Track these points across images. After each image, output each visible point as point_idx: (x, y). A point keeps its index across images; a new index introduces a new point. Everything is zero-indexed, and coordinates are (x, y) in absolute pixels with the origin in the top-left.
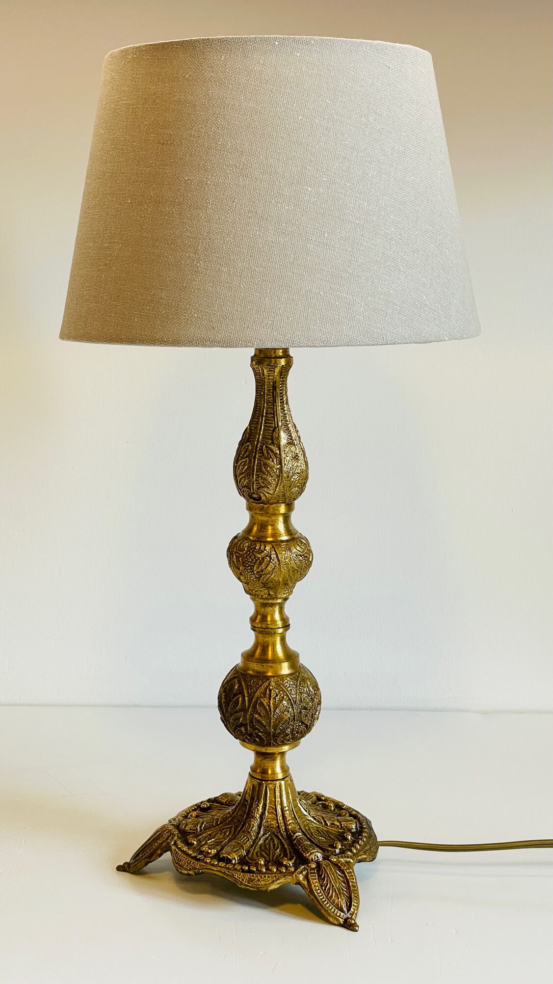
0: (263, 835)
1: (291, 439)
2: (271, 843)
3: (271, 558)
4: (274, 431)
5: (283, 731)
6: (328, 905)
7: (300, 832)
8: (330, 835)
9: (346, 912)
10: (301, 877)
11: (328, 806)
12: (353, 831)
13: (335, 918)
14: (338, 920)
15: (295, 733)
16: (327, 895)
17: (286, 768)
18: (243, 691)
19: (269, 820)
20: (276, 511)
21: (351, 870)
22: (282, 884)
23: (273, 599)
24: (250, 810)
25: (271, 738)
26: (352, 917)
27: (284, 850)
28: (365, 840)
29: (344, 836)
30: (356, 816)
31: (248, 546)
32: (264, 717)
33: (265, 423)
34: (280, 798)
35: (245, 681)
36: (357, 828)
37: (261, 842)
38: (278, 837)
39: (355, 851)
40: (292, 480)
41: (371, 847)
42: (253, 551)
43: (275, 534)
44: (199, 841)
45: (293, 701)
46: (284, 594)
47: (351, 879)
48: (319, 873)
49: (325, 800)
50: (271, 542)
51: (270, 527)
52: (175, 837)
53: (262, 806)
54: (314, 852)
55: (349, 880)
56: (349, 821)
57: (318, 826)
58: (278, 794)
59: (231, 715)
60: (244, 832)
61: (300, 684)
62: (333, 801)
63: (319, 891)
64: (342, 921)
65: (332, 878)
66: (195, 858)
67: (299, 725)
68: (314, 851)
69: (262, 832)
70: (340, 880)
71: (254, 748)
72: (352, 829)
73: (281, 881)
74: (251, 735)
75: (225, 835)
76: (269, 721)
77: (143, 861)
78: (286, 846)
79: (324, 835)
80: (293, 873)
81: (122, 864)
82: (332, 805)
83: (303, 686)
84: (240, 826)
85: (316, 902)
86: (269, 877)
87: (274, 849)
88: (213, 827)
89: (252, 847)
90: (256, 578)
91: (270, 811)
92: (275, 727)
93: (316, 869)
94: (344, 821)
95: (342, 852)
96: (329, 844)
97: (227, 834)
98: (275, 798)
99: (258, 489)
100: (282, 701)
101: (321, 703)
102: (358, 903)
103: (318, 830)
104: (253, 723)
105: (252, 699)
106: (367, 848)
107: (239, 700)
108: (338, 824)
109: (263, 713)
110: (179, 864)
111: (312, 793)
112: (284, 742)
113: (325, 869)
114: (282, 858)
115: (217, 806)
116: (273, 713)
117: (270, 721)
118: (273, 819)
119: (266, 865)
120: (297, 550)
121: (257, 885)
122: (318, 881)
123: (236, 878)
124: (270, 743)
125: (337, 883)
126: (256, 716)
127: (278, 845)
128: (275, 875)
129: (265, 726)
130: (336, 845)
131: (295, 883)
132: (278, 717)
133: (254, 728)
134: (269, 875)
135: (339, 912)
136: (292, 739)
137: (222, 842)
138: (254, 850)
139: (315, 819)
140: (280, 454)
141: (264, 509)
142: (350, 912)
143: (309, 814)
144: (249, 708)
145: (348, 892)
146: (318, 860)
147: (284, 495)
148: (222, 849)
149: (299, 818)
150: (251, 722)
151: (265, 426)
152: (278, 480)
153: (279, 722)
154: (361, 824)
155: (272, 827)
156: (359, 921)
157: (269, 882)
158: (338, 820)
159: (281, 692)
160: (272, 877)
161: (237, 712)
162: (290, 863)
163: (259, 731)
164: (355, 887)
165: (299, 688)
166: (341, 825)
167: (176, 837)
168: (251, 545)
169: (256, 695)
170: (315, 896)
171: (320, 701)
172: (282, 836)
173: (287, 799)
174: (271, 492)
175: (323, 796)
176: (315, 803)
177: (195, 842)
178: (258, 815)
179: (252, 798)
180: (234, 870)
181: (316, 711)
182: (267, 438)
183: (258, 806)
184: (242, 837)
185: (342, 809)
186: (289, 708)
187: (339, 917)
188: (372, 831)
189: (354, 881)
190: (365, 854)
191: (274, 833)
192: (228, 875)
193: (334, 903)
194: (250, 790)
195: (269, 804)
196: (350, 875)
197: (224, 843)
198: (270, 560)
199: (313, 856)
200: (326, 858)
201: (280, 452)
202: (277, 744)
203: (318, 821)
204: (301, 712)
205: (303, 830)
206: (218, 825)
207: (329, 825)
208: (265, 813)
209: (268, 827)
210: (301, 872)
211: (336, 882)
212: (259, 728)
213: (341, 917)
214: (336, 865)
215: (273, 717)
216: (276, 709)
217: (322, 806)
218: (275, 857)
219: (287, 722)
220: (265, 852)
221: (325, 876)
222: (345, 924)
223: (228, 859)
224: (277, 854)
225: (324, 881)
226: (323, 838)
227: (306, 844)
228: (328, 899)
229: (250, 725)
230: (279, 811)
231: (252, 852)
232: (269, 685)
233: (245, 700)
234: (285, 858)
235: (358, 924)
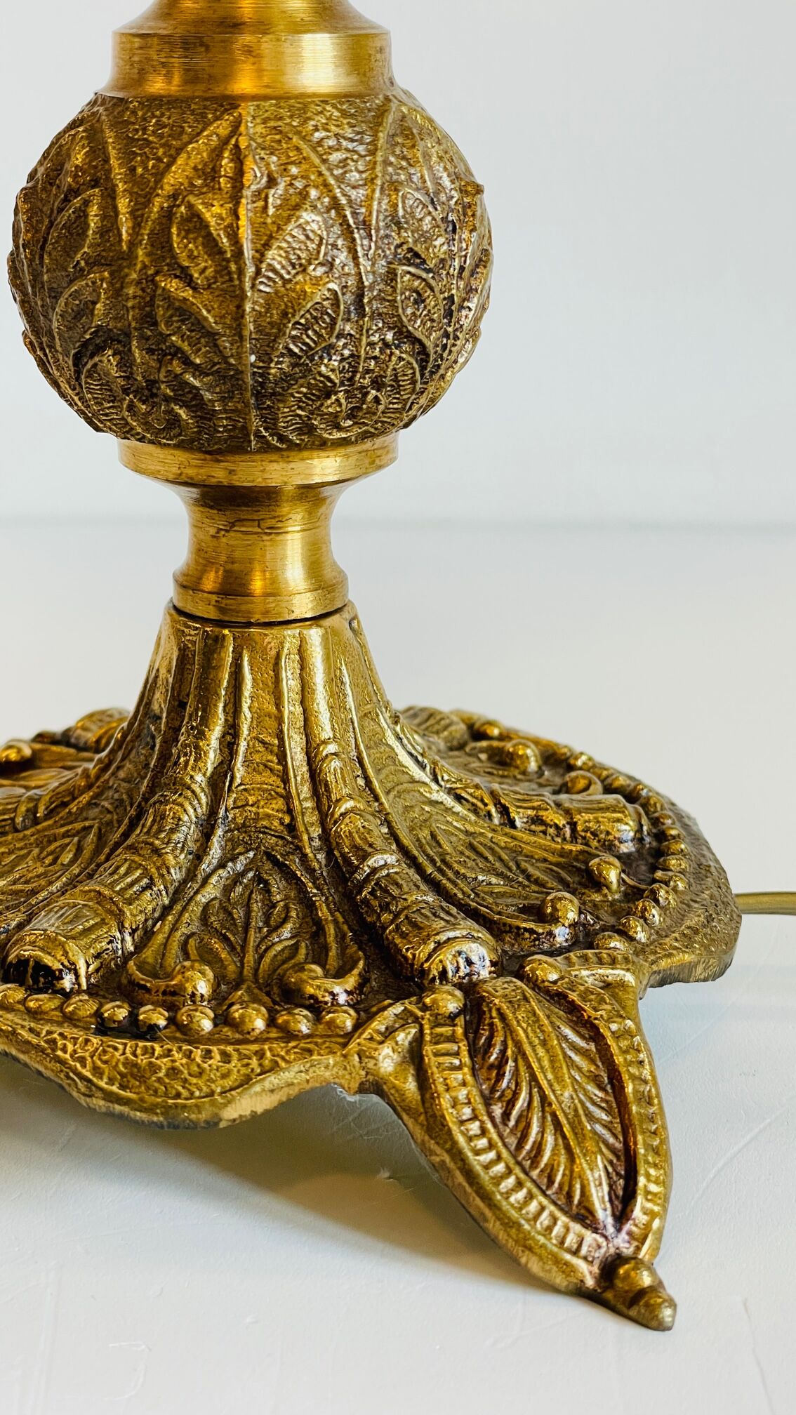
0: (222, 865)
2: (256, 896)
5: (303, 365)
6: (521, 1195)
7: (389, 852)
8: (523, 865)
9: (611, 1230)
10: (387, 1060)
11: (512, 756)
12: (624, 849)
13: (557, 1261)
14: (568, 1269)
15: (367, 381)
16: (512, 1141)
17: (328, 573)
18: (109, 171)
19: (251, 800)
21: (628, 1024)
22: (294, 1091)
24: (165, 757)
25: (247, 405)
26: (638, 1249)
27: (311, 928)
28: (681, 886)
29: (589, 872)
30: (630, 794)
32: (209, 286)
34: (302, 703)
35: (118, 124)
36: (641, 840)
38: (289, 876)
39: (641, 936)
41: (709, 919)
45: (354, 214)
47: (630, 1064)
48: (476, 1032)
49: (502, 738)
53: (221, 737)
54: (450, 940)
55: (622, 1070)
56: (607, 809)
57: (471, 829)
58: (290, 682)
59: (55, 294)
60: (133, 849)
61: (388, 147)
62: (536, 742)
63: (474, 1127)
64: (588, 1274)
65: (539, 1060)
67: (386, 345)
68: (451, 934)
69: (215, 851)
70: (579, 1069)
71: (175, 470)
72: (622, 841)
73: (287, 1076)
74: (149, 392)
75: (54, 862)
76: (233, 308)
78: (323, 912)
79: (498, 865)
80: (349, 1036)
82: (529, 752)
83: (404, 158)
84: (120, 822)
85: (460, 1179)
86: (226, 1057)
87: (267, 923)
88: (17, 831)
89: (162, 917)
91: (257, 758)
92: (266, 345)
93: (460, 1021)
94: (588, 810)
95: (585, 938)
96: (522, 903)
97: (66, 858)
98: (278, 704)
100: (297, 207)
102: (665, 1183)
103: (472, 847)
104: (155, 324)
105: (148, 202)
106: (693, 920)
107: (86, 216)
108: (561, 821)
109: (202, 269)
111: (452, 713)
112: (311, 430)
113: (503, 1017)
115: (62, 757)
116: (250, 270)
117: (240, 307)
118: (271, 796)
119: (220, 1000)
121: (165, 1096)
122: (469, 1078)
123: (62, 1062)
124: (245, 429)
125: (564, 1087)
126: (171, 285)
127: (287, 909)
128: (255, 1047)
129: (212, 336)
130: (555, 909)
131: (355, 1086)
132: (277, 292)
133: (163, 352)
134: (229, 1049)
135: (576, 1227)
136: (351, 416)
137: (34, 892)
138: (174, 929)
139: (459, 798)
142: (628, 1226)
143: (436, 780)
144: (133, 247)
145: (618, 1127)
146: (469, 975)
149: (388, 793)
150: (148, 318)
153: (284, 317)
154: (655, 822)
155: (265, 831)
157: (228, 1083)
158: (558, 805)
159: (294, 170)
160: (242, 1057)
161: (80, 273)
162: (337, 990)
163: (187, 362)
164: (650, 1103)
165: (387, 163)
169: (176, 177)
170: (457, 1154)
171: (486, 252)
172: (311, 871)
173: (331, 708)
175: (491, 723)
176: (461, 747)
178: (200, 778)
179: (178, 705)
180: (60, 1024)
181: (470, 291)
183: (201, 735)
184: (122, 870)
185: (571, 768)
186: (334, 246)
187: (576, 1253)
188: (706, 852)
189: (645, 1072)
190: (689, 946)
191: (273, 853)
192: (26, 1046)
193: (551, 1182)
194: (169, 671)
195: (250, 728)
196: (624, 1044)
197: (44, 894)
199: (447, 958)
200: (508, 966)
202: (282, 439)
203: (475, 810)
204: (391, 276)
205: (406, 841)
206: (36, 821)
207: (518, 823)
208: (231, 769)
209: (243, 827)
210: (389, 1033)
211: (559, 1079)
212: (185, 346)
213: (584, 1251)
214: (557, 998)
215: (253, 286)
216: (267, 246)
217: (490, 758)
218: (267, 960)
219: (326, 317)
220: (225, 939)
221: (503, 1052)
222: (605, 1289)
223: (40, 967)
224: (279, 948)
225: (500, 1076)
226: (494, 880)
227: (416, 902)
228: (519, 1163)
229: (143, 338)
230: (296, 757)
231: (160, 938)
232: (235, 129)
233: (117, 213)
234: (314, 967)
235: (671, 1289)
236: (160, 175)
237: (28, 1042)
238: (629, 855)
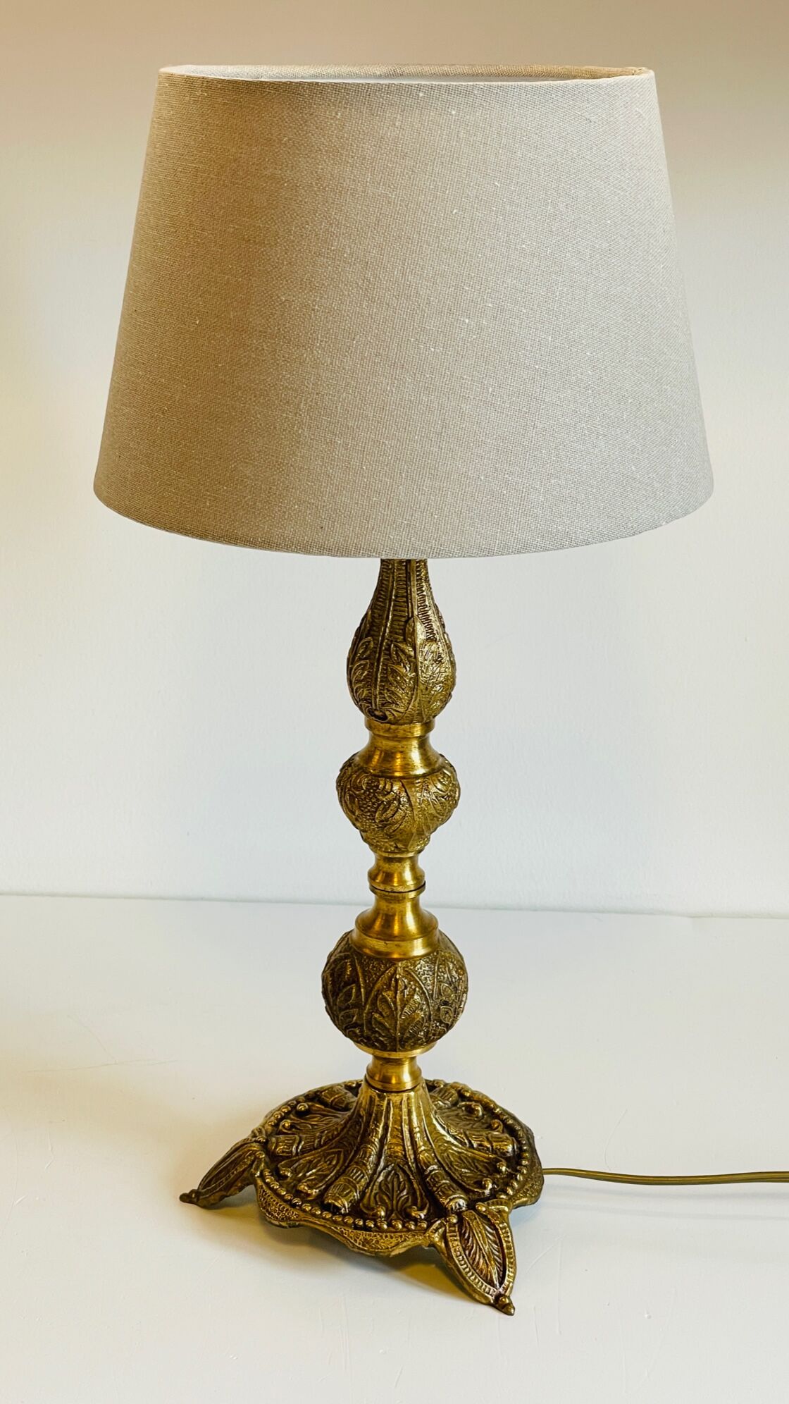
1: (432, 633)
3: (400, 803)
4: (406, 622)
5: (414, 1034)
6: (473, 1277)
7: (436, 1164)
8: (476, 1164)
9: (498, 1287)
10: (436, 1238)
11: (474, 1108)
12: (508, 1155)
13: (483, 1295)
14: (486, 1298)
15: (431, 1034)
16: (471, 1261)
17: (418, 1071)
18: (358, 980)
19: (392, 1147)
20: (409, 734)
21: (505, 1224)
22: (410, 1247)
23: (402, 852)
24: (365, 1130)
25: (396, 1043)
26: (506, 1292)
27: (412, 1192)
28: (525, 1172)
29: (496, 1166)
30: (513, 1129)
31: (367, 783)
32: (388, 1017)
33: (394, 610)
34: (408, 1116)
35: (361, 963)
36: (514, 1152)
37: (381, 1178)
38: (404, 1172)
39: (511, 1192)
40: (433, 692)
41: (533, 1185)
42: (375, 790)
43: (407, 766)
44: (295, 1172)
45: (429, 994)
46: (418, 845)
47: (505, 1237)
48: (462, 1230)
49: (470, 1099)
50: (400, 778)
51: (399, 756)
52: (261, 1164)
53: (383, 1127)
54: (454, 1198)
55: (503, 1239)
56: (503, 1138)
57: (460, 1150)
58: (405, 1110)
59: (341, 1010)
60: (357, 1163)
61: (438, 969)
62: (482, 1100)
63: (461, 1257)
64: (492, 1299)
65: (479, 1237)
66: (289, 1202)
67: (437, 1026)
68: (454, 1196)
69: (382, 1164)
70: (491, 1239)
71: (372, 1051)
72: (508, 1152)
73: (409, 1243)
74: (368, 1038)
75: (330, 1164)
76: (394, 1022)
77: (217, 1194)
78: (415, 1186)
79: (468, 1164)
80: (426, 1230)
81: (188, 1192)
82: (480, 1106)
83: (442, 972)
84: (351, 1152)
85: (457, 1273)
86: (392, 1238)
87: (399, 1189)
88: (316, 1148)
89: (367, 1187)
90: (378, 828)
91: (394, 1133)
92: (403, 1030)
93: (457, 1226)
94: (497, 1140)
95: (494, 1194)
96: (475, 1180)
97: (334, 1162)
98: (401, 1116)
99: (383, 705)
100: (413, 995)
101: (467, 991)
102: (514, 1272)
103: (460, 1158)
104: (371, 1024)
105: (371, 992)
106: (527, 1186)
107: (352, 992)
108: (488, 1145)
109: (386, 1012)
110: (267, 1211)
111: (453, 1085)
112: (414, 1046)
113: (469, 1224)
114: (410, 1207)
115: (319, 1109)
116: (399, 1013)
117: (396, 1023)
118: (399, 1146)
119: (388, 1216)
120: (437, 787)
121: (375, 1248)
122: (459, 1244)
123: (346, 1238)
124: (396, 1048)
125: (486, 1244)
126: (377, 1016)
127: (404, 1184)
128: (399, 1234)
129: (388, 1030)
130: (485, 1184)
131: (427, 1245)
132: (407, 1018)
133: (373, 1030)
134: (392, 1235)
135: (489, 1286)
136: (426, 1042)
137: (326, 1177)
138: (371, 1191)
139: (456, 1139)
140: (415, 657)
141: (391, 731)
142: (503, 1285)
143: (448, 1133)
144: (366, 1004)
145: (501, 1256)
146: (459, 1209)
147: (420, 714)
148: (326, 1189)
149: (433, 1142)
150: (369, 1022)
151: (394, 615)
152: (412, 694)
153: (409, 1024)
154: (520, 1141)
155: (397, 1157)
156: (516, 1298)
157: (393, 1245)
158: (488, 1137)
159: (412, 983)
160: (396, 1237)
161: (348, 1008)
162: (422, 1215)
163: (380, 1034)
164: (511, 1249)
165: (438, 975)
166: (492, 1146)
167: (263, 1165)
168: (372, 782)
169: (378, 985)
170: (456, 1265)
171: (467, 988)
172: (411, 1171)
173: (417, 1116)
174: (402, 710)
175: (467, 1091)
176: (456, 1105)
177: (289, 1174)
178: (376, 1140)
180: (343, 1225)
181: (461, 1002)
182: (396, 633)
183: (377, 1126)
184: (355, 1171)
185: (494, 1115)
186: (423, 1004)
187: (488, 1293)
188: (535, 1156)
189: (510, 1239)
190: (525, 1196)
191: (399, 1164)
193: (482, 1273)
194: (366, 1103)
195: (392, 1124)
197: (329, 1177)
198: (399, 806)
199: (453, 1204)
200: (471, 1206)
201: (415, 653)
202: (405, 1049)
203: (461, 1142)
204: (439, 1009)
205: (440, 1159)
206: (321, 1146)
207: (475, 1147)
208: (386, 1137)
209: (390, 1156)
210: (437, 1230)
212: (380, 1031)
213: (491, 1293)
214: (484, 1217)
215: (400, 1017)
216: (404, 1007)
217: (466, 1109)
218: (400, 1203)
219: (420, 1023)
220: (387, 1195)
221: (469, 1235)
222: (496, 1304)
223: (335, 1207)
224: (403, 1198)
225: (468, 1242)
226: (467, 1171)
227: (444, 1183)
228: (473, 1268)
229: (367, 1027)
230: (406, 1134)
231: (368, 1195)
232: (395, 973)
233: (361, 992)
234: (414, 1207)
235: (514, 1304)
236: (374, 984)
237: (334, 1231)
238: (510, 1157)
